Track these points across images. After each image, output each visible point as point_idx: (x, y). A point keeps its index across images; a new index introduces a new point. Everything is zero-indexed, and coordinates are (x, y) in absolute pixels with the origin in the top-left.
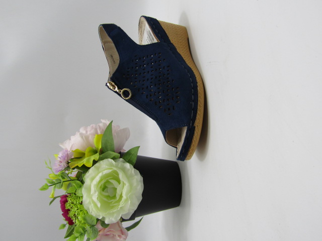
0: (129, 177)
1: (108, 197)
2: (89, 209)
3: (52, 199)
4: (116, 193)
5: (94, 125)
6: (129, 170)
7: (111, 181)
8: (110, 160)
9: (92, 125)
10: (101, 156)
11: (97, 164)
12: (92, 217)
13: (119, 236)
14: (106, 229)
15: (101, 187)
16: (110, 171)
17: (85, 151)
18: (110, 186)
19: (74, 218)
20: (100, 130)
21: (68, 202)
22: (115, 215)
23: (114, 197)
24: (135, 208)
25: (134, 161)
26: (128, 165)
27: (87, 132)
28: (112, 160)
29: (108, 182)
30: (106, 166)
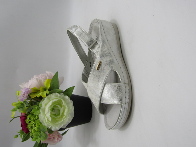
0: (67, 104)
1: (55, 115)
2: (43, 122)
3: (13, 118)
4: (60, 112)
5: (43, 74)
6: (67, 99)
7: (57, 105)
8: (57, 94)
9: (41, 74)
10: (50, 92)
11: (49, 96)
12: (44, 127)
13: (57, 139)
14: (51, 134)
15: (51, 109)
16: (57, 100)
17: (40, 89)
18: (56, 109)
19: (30, 129)
20: (48, 77)
21: (27, 119)
22: (59, 125)
23: (59, 114)
24: (70, 121)
25: (71, 95)
26: (67, 97)
27: (39, 78)
28: (58, 94)
29: (55, 106)
30: (54, 97)
